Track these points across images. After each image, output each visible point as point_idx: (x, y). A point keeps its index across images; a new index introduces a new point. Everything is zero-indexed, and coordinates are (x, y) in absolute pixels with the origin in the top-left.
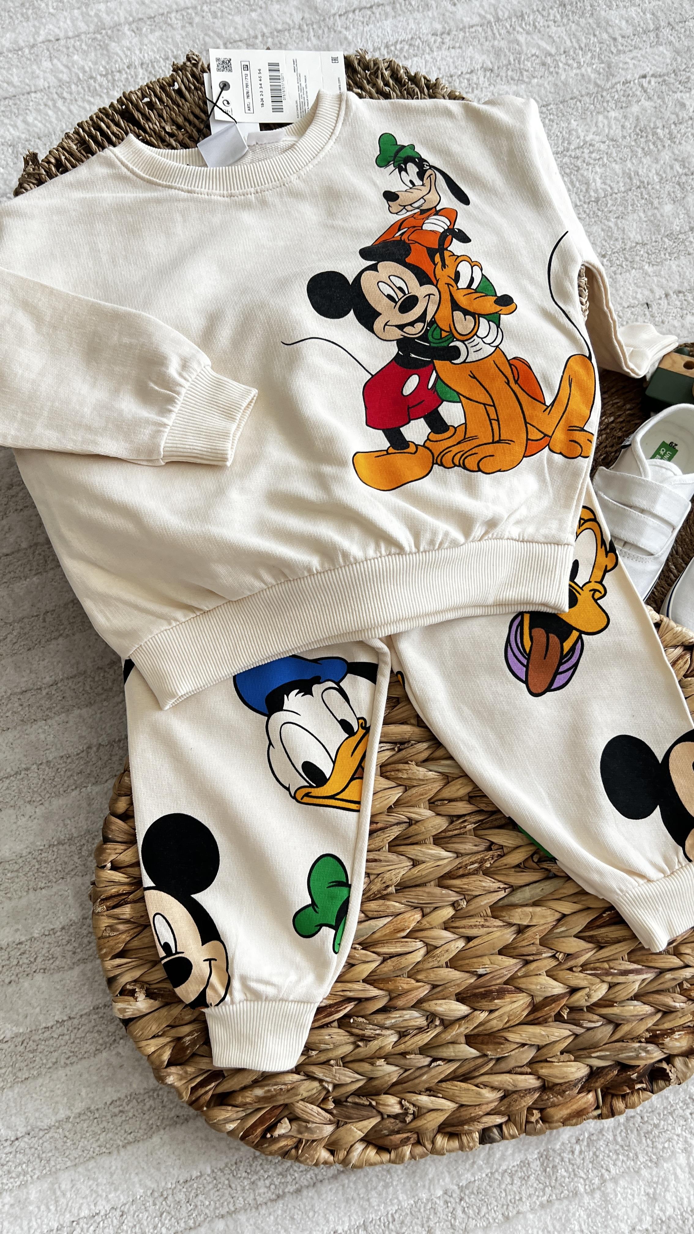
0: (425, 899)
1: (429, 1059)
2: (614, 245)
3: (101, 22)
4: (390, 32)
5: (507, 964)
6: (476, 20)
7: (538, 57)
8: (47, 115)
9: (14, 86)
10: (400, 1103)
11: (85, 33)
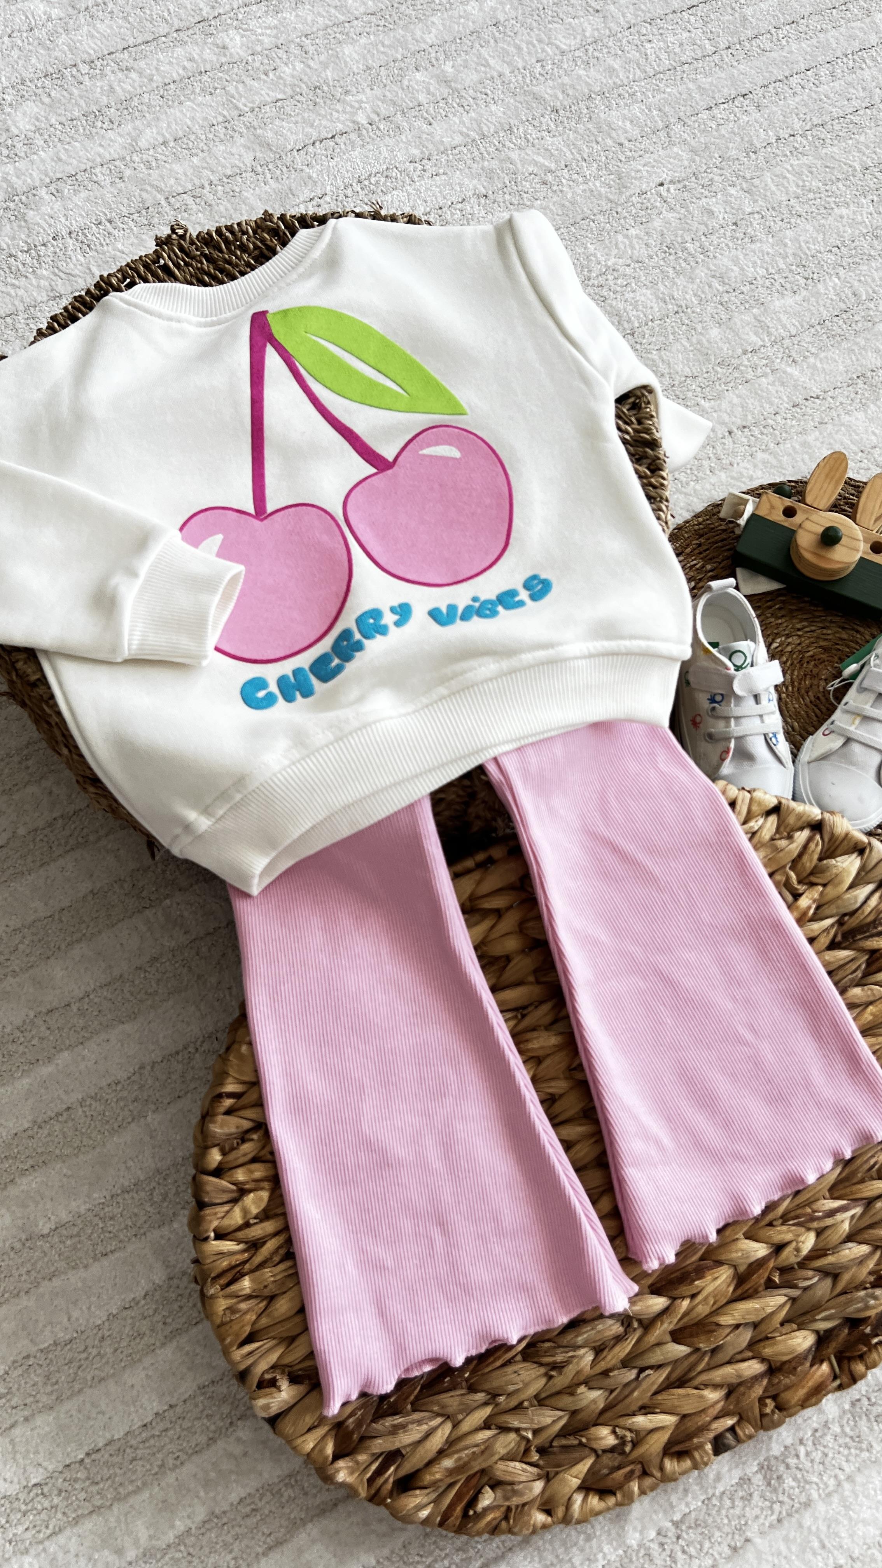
1: (635, 1371)
3: (12, 187)
4: (361, 165)
6: (458, 139)
10: (615, 1432)
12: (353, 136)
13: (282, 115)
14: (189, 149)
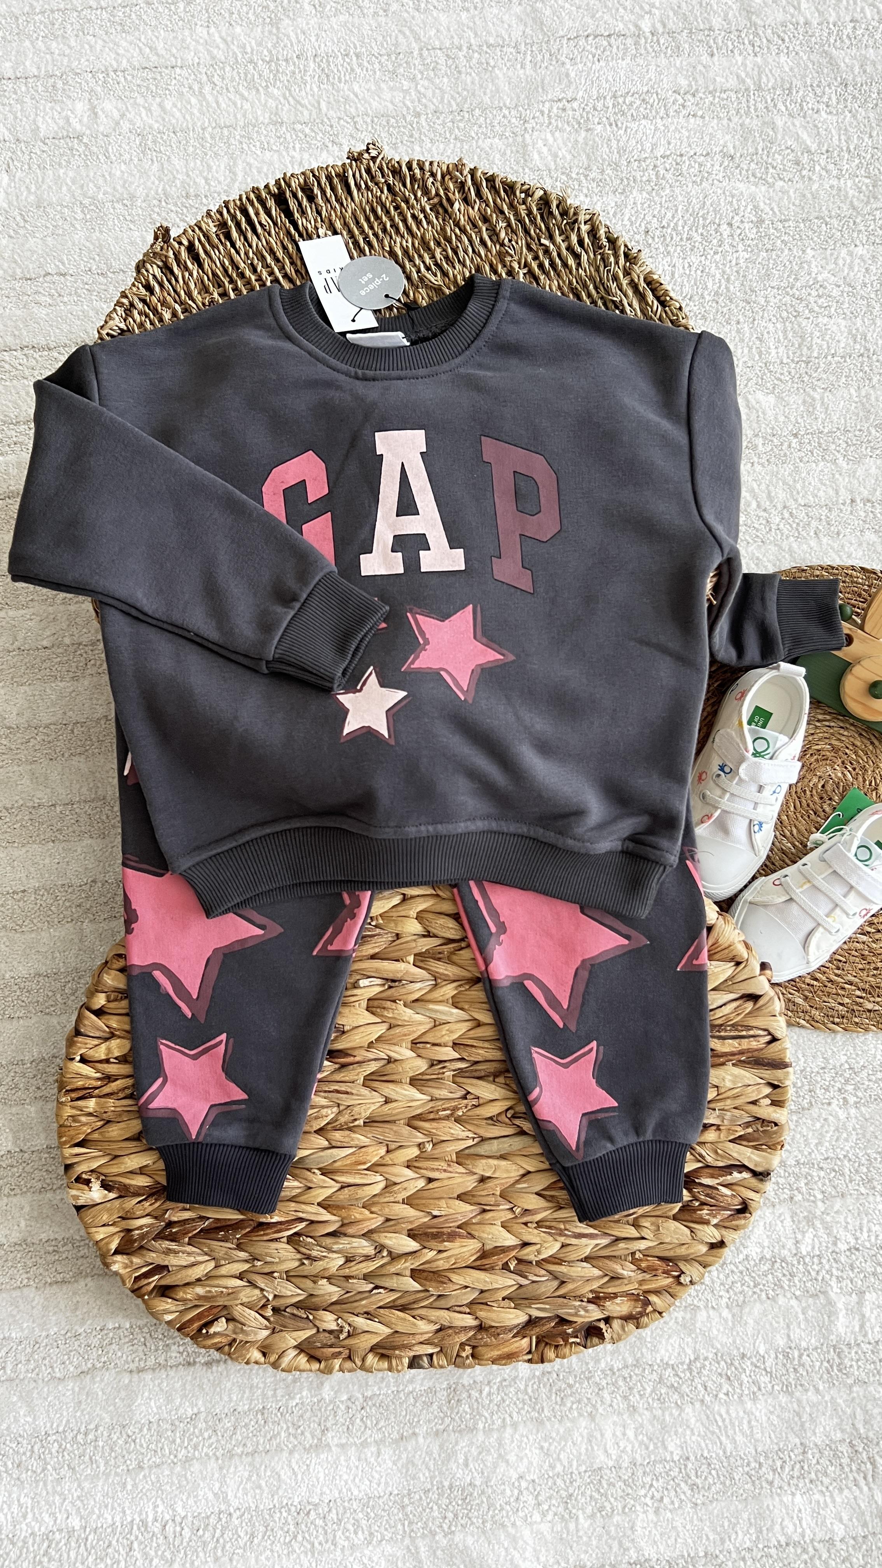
0: (392, 1134)
1: (371, 1286)
5: (463, 1210)
7: (792, 151)
8: (189, 103)
9: (157, 55)
10: (337, 1321)
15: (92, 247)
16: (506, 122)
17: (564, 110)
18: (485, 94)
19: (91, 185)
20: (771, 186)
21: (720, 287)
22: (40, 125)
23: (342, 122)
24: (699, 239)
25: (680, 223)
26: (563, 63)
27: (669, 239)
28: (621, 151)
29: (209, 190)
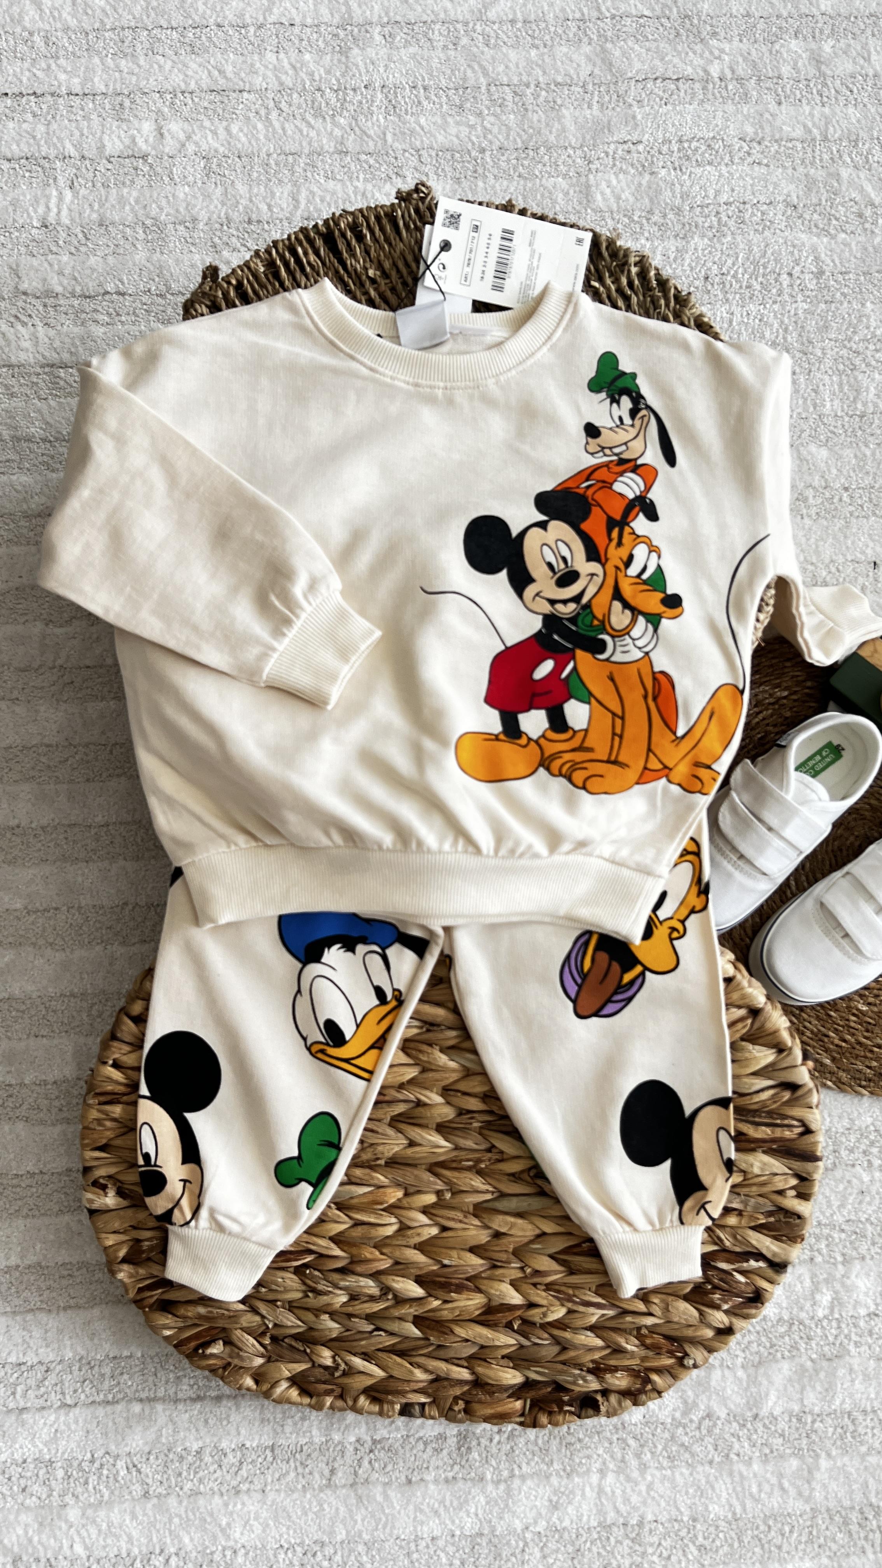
0: (410, 1180)
1: (372, 1327)
2: (862, 479)
3: (350, 14)
4: (690, 123)
5: (474, 1263)
6: (799, 132)
7: (856, 203)
8: (255, 128)
9: (226, 77)
10: (333, 1357)
11: (326, 24)
12: (697, 86)
13: (639, 36)
14: (533, 37)
15: (152, 268)
16: (570, 162)
17: (629, 152)
18: (551, 132)
19: (154, 206)
20: (833, 237)
21: (777, 337)
22: (106, 143)
23: (407, 154)
24: (758, 287)
25: (740, 271)
26: (630, 105)
27: (728, 286)
28: (685, 196)
29: (271, 216)
